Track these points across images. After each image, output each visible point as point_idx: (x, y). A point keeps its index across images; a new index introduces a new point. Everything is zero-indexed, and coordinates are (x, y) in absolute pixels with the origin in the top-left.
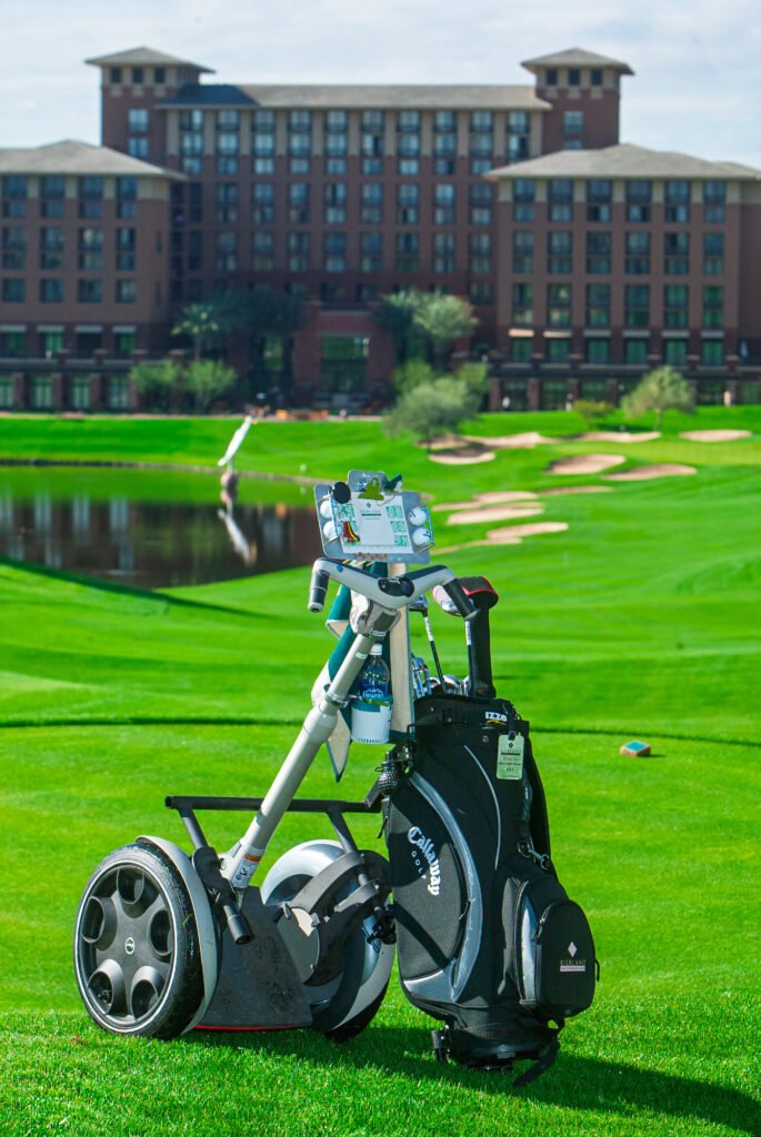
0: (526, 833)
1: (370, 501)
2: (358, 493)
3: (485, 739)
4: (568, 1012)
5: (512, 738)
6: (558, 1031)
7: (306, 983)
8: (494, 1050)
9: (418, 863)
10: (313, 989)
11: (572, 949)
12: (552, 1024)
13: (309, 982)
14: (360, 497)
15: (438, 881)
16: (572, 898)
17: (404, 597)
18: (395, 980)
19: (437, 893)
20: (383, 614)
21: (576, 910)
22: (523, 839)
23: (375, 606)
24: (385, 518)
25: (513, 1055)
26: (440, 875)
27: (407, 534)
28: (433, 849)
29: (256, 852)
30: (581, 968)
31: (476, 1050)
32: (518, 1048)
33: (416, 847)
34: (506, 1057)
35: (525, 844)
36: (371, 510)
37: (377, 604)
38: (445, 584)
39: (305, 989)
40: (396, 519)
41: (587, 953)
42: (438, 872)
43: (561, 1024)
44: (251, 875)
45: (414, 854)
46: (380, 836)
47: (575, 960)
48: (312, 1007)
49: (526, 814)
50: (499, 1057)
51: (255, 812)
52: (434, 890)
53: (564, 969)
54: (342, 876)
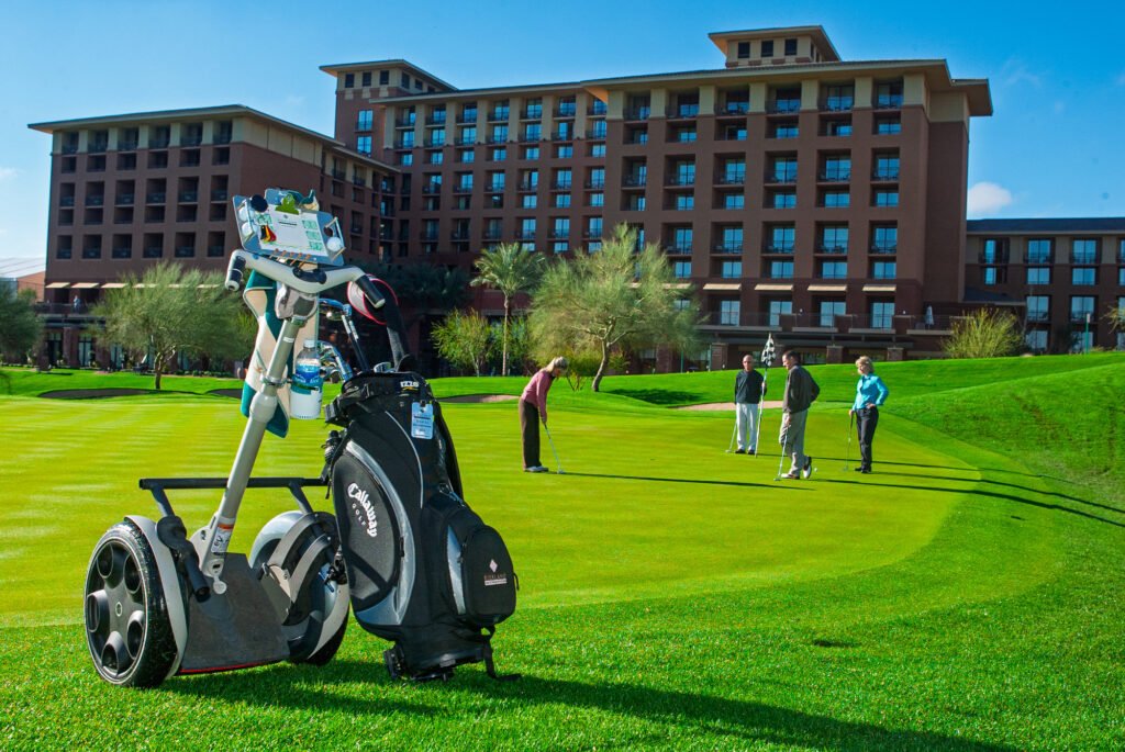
0: (445, 477)
1: (287, 214)
2: (275, 206)
3: (402, 404)
4: (496, 619)
5: (423, 405)
6: (490, 637)
7: (285, 624)
8: (437, 661)
9: (357, 512)
10: (289, 628)
11: (493, 566)
12: (485, 632)
13: (287, 623)
14: (277, 209)
15: (375, 524)
16: (487, 523)
17: (318, 284)
18: (352, 614)
19: (374, 535)
20: (300, 298)
21: (493, 534)
22: (443, 481)
23: (292, 292)
24: (300, 228)
25: (454, 662)
26: (377, 519)
27: (322, 242)
28: (369, 499)
29: (227, 521)
30: (502, 581)
31: (423, 663)
32: (457, 656)
33: (355, 500)
34: (448, 665)
35: (444, 486)
36: (288, 220)
37: (294, 289)
38: (356, 279)
39: (283, 628)
40: (311, 230)
41: (506, 567)
42: (374, 517)
43: (492, 630)
44: (228, 541)
45: (354, 506)
46: (327, 497)
47: (497, 574)
48: (290, 643)
49: (442, 463)
50: (442, 665)
51: (224, 490)
52: (372, 533)
53: (488, 583)
54: (302, 534)
